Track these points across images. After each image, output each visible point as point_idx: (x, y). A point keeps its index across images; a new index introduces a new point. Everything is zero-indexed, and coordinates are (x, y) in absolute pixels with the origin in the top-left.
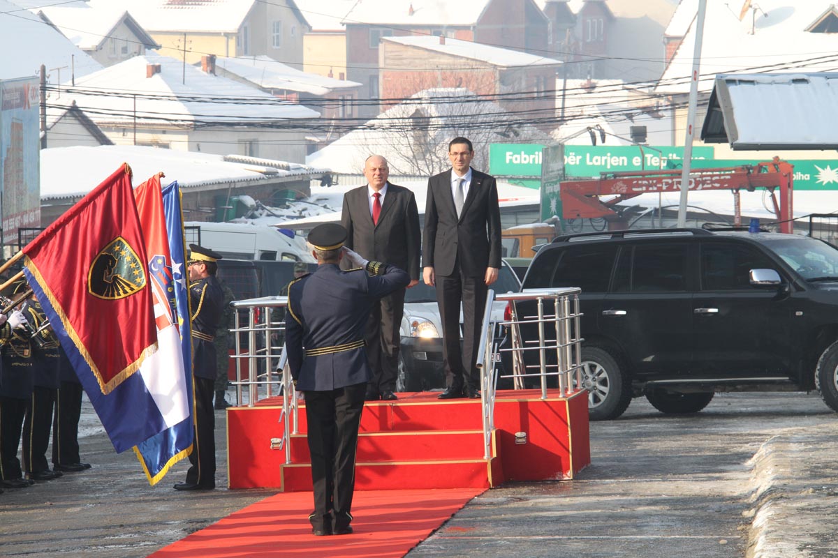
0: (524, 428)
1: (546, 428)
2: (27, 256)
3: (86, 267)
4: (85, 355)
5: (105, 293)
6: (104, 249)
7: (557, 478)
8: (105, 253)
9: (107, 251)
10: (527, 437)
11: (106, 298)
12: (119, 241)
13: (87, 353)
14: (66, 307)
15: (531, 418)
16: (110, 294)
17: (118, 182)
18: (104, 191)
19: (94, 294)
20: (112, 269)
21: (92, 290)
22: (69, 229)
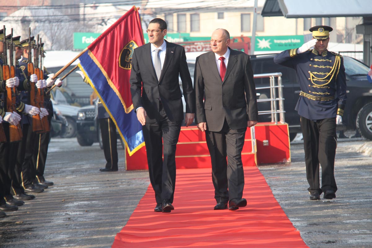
0: (268, 138)
1: (278, 138)
2: (89, 51)
3: (118, 55)
4: (119, 95)
5: (126, 67)
6: (126, 46)
7: (284, 162)
8: (126, 48)
9: (126, 47)
10: (269, 142)
11: (127, 69)
12: (132, 42)
13: (120, 95)
14: (109, 74)
15: (271, 134)
16: (128, 67)
17: (131, 15)
18: (124, 19)
19: (122, 67)
20: (129, 56)
21: (121, 65)
22: (109, 37)
